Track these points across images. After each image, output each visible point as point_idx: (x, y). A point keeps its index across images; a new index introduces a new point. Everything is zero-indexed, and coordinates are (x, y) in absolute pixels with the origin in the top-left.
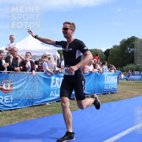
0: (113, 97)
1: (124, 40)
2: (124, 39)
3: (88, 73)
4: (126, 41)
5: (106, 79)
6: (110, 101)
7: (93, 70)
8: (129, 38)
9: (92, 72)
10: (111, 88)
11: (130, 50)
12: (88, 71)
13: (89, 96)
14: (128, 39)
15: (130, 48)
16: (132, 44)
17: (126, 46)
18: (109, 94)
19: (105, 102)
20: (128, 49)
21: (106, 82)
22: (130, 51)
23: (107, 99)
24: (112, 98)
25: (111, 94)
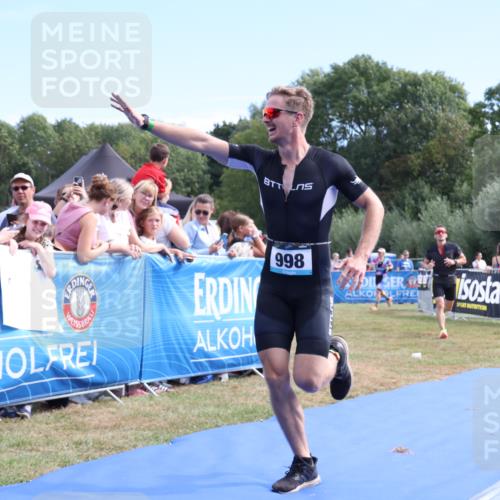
0: (247, 395)
1: (314, 73)
2: (312, 71)
3: (107, 259)
4: (322, 83)
5: (198, 292)
6: (228, 420)
7: (131, 241)
8: (341, 64)
9: (125, 254)
10: (234, 347)
11: (344, 132)
12: (105, 246)
13: (106, 393)
14: (336, 68)
15: (343, 122)
16: (355, 97)
17: (325, 107)
18: (225, 377)
19: (201, 426)
20: (331, 129)
21: (198, 311)
22: (344, 137)
23: (211, 409)
24: (241, 400)
25: (235, 382)
